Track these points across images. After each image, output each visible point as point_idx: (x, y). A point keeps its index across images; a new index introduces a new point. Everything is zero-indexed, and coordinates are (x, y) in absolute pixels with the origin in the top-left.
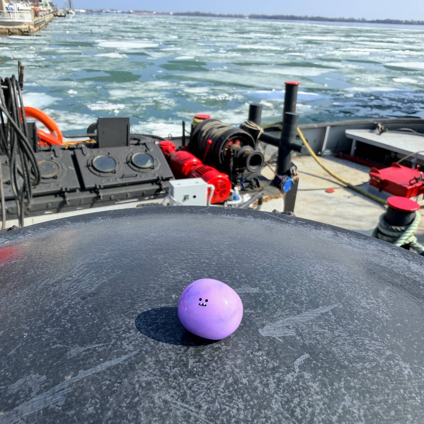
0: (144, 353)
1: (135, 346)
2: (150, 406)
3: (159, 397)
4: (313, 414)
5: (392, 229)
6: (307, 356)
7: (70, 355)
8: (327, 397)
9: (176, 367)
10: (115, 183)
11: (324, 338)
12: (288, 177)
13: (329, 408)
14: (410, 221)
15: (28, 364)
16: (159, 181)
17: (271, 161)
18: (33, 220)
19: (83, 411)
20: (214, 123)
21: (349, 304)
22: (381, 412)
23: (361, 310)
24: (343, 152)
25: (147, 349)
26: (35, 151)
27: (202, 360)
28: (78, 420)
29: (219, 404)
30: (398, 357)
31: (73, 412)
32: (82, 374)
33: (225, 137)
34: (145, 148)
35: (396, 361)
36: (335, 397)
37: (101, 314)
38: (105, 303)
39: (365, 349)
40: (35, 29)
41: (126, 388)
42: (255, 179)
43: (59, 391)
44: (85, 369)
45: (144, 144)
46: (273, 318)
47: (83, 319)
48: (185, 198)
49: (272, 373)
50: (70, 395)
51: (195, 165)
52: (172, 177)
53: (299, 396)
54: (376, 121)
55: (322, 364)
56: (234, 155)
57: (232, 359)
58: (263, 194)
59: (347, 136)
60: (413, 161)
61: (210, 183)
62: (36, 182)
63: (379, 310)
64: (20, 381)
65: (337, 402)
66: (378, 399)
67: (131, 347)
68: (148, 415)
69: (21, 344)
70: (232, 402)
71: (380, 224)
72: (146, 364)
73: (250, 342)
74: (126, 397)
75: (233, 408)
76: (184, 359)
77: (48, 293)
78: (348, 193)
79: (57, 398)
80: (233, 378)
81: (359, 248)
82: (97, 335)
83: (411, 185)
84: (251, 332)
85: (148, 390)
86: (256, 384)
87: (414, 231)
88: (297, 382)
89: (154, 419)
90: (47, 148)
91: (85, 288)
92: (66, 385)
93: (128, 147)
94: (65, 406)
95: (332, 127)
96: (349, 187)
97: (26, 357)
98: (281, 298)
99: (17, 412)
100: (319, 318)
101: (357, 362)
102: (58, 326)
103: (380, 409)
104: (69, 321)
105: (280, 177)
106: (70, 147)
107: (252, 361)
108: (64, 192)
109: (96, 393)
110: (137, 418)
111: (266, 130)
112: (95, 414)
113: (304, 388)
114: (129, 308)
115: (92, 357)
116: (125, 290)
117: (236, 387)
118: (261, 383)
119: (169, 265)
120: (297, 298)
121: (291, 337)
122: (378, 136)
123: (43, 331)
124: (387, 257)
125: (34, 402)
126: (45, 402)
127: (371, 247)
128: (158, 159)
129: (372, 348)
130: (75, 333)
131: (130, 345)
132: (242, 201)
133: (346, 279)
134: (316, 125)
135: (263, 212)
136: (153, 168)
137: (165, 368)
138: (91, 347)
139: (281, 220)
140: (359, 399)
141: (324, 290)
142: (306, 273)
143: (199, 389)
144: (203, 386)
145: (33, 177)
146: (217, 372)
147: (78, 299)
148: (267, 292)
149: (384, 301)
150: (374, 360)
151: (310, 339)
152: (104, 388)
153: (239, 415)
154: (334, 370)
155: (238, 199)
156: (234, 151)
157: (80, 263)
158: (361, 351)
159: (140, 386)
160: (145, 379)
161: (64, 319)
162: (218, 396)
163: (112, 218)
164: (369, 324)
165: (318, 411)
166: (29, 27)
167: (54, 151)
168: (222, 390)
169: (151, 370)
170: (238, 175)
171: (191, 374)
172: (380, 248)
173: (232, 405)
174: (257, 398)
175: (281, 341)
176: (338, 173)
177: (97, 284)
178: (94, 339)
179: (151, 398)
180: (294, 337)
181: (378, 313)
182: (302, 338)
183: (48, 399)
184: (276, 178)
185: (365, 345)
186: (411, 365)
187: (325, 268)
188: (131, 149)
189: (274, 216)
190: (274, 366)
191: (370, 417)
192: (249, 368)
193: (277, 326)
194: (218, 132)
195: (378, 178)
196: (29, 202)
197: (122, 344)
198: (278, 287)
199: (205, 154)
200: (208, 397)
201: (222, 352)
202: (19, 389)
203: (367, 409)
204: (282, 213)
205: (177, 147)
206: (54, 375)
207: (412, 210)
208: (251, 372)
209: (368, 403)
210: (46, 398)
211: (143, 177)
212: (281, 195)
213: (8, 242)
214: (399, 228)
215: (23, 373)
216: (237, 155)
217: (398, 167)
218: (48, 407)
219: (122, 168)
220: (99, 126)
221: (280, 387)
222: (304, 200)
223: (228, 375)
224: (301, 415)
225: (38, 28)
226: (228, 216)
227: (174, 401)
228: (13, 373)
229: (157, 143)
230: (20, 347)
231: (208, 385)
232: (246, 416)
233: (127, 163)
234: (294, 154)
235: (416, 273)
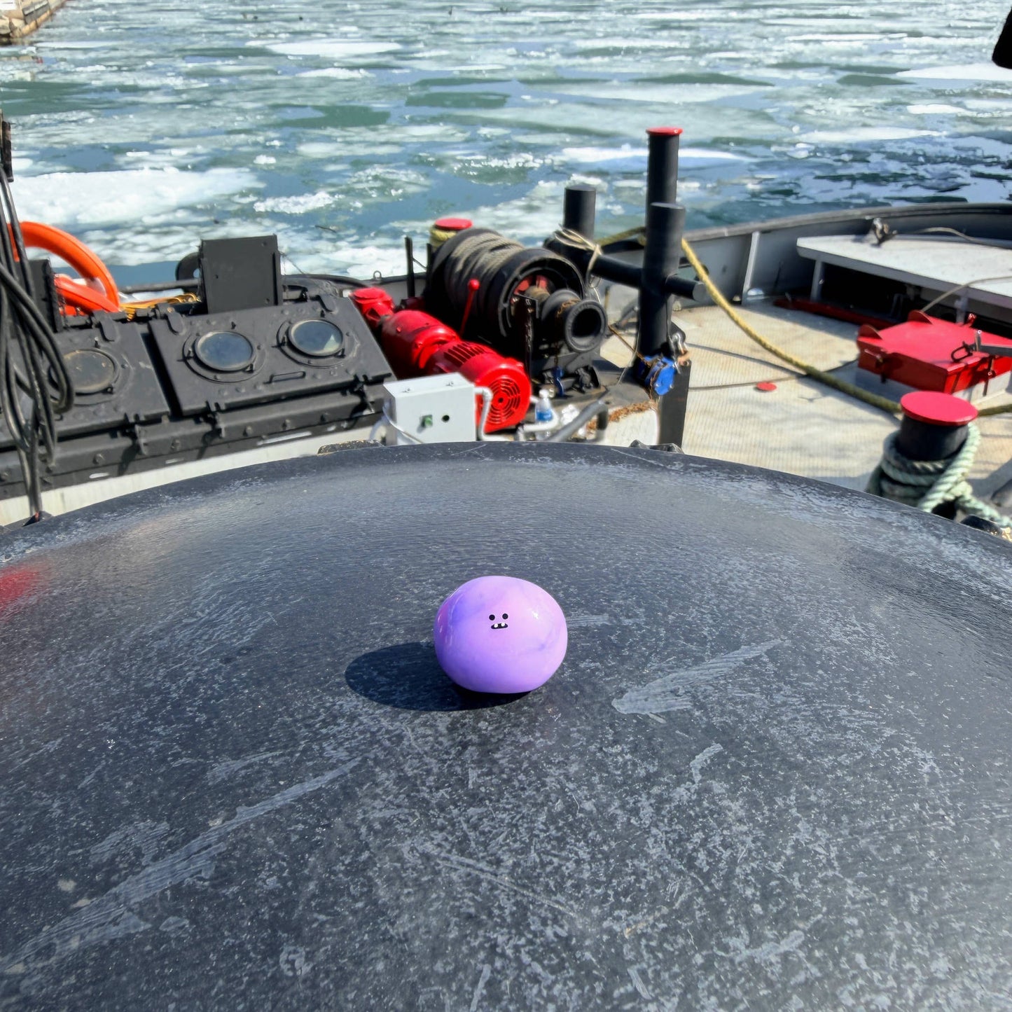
0: (371, 763)
1: (349, 750)
2: (395, 868)
3: (412, 849)
4: (733, 862)
5: (915, 468)
6: (717, 748)
7: (214, 777)
8: (761, 826)
9: (442, 787)
10: (252, 396)
11: (753, 709)
12: (664, 360)
13: (766, 848)
14: (955, 447)
15: (126, 802)
16: (359, 386)
17: (624, 322)
18: (62, 496)
19: (255, 886)
20: (483, 237)
21: (805, 637)
22: (872, 849)
23: (832, 649)
24: (792, 292)
25: (376, 757)
26: (55, 331)
27: (495, 770)
28: (248, 903)
29: (539, 854)
30: (910, 739)
31: (235, 889)
32: (244, 814)
33: (511, 272)
34: (319, 309)
35: (906, 748)
36: (777, 826)
37: (269, 690)
38: (276, 666)
39: (839, 726)
40: (26, 29)
41: (340, 836)
42: (586, 368)
43: (199, 852)
44: (250, 804)
45: (318, 298)
46: (642, 676)
47: (232, 702)
48: (424, 423)
49: (645, 788)
50: (223, 857)
51: (443, 342)
52: (389, 375)
53: (703, 828)
54: (870, 214)
55: (750, 762)
56: (534, 313)
57: (559, 765)
58: (608, 403)
59: (803, 254)
60: (959, 304)
61: (479, 384)
62: (63, 405)
63: (870, 645)
64: (114, 837)
65: (782, 836)
66: (868, 825)
67: (342, 754)
68: (393, 884)
69: (104, 763)
70: (562, 849)
71: (886, 459)
72: (377, 785)
73: (595, 727)
74: (343, 852)
75: (568, 859)
76: (458, 769)
77: (146, 654)
78: (809, 391)
79: (199, 865)
80: (564, 802)
81: (829, 517)
82: (267, 734)
83: (957, 361)
84: (596, 707)
85: (387, 836)
86: (611, 810)
87: (966, 470)
88: (699, 802)
89: (406, 891)
90: (83, 319)
91: (227, 639)
92: (214, 839)
93: (279, 308)
94: (216, 878)
95: (764, 232)
96: (811, 377)
97: (119, 788)
98: (658, 633)
99: (116, 897)
100: (740, 670)
101: (821, 754)
102: (179, 720)
103: (870, 843)
104: (201, 709)
105: (647, 360)
106: (139, 315)
107: (601, 766)
108: (132, 425)
109: (279, 849)
110: (370, 891)
111: (607, 249)
112: (281, 891)
113: (712, 812)
114: (330, 674)
115: (261, 779)
116: (315, 637)
117: (571, 819)
118: (622, 807)
119: (409, 577)
120: (691, 631)
121: (682, 712)
122: (875, 250)
123: (149, 734)
124: (890, 534)
125: (149, 875)
126: (173, 874)
127: (855, 513)
128: (351, 333)
129: (855, 725)
130: (219, 734)
131: (341, 749)
132: (560, 423)
133: (797, 586)
134: (725, 231)
135: (608, 449)
136: (343, 356)
137: (418, 791)
138: (257, 759)
139: (652, 465)
140: (827, 826)
141: (750, 612)
142: (710, 577)
143: (494, 828)
144: (502, 821)
145: (57, 394)
146: (530, 792)
147: (216, 662)
148: (627, 622)
149: (879, 627)
150: (859, 749)
151: (723, 713)
152: (294, 838)
153: (581, 872)
154: (775, 773)
155: (550, 419)
156: (533, 302)
157: (207, 585)
158: (831, 732)
159: (370, 828)
160: (378, 815)
161: (190, 705)
162: (535, 839)
163: (266, 481)
164: (848, 676)
165: (742, 855)
166: (11, 24)
167: (99, 326)
168: (542, 827)
169: (391, 797)
170: (546, 360)
171: (475, 799)
172: (875, 515)
173: (564, 854)
174: (617, 837)
175: (661, 720)
176: (784, 343)
177: (254, 627)
178: (262, 743)
179: (396, 850)
180: (688, 711)
181: (867, 652)
182: (706, 713)
183: (178, 867)
184: (637, 362)
185: (839, 719)
186: (936, 753)
187: (752, 563)
188: (287, 313)
189: (635, 454)
190: (648, 772)
191: (850, 860)
192: (596, 779)
193: (652, 692)
194: (494, 261)
195: (877, 350)
196: (50, 453)
197: (322, 749)
198: (650, 611)
199: (466, 317)
200: (515, 841)
201: (538, 751)
202: (115, 852)
203: (844, 845)
204: (653, 447)
205: (397, 303)
206: (185, 820)
207: (959, 420)
208: (600, 787)
209: (845, 832)
210: (173, 865)
211: (319, 377)
212: (651, 402)
213: (33, 549)
214: (929, 466)
215: (119, 820)
216: (540, 312)
217: (924, 320)
218: (181, 883)
219: (269, 361)
220: (204, 260)
221: (663, 812)
222: (706, 412)
223: (553, 796)
224: (708, 864)
225: (32, 25)
226: (531, 462)
227: (443, 855)
228: (96, 821)
229: (347, 293)
230: (104, 769)
231: (512, 818)
232: (595, 874)
233: (280, 346)
234: (675, 303)
235: (954, 564)
